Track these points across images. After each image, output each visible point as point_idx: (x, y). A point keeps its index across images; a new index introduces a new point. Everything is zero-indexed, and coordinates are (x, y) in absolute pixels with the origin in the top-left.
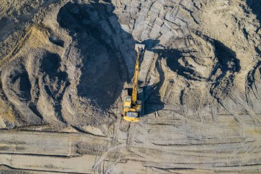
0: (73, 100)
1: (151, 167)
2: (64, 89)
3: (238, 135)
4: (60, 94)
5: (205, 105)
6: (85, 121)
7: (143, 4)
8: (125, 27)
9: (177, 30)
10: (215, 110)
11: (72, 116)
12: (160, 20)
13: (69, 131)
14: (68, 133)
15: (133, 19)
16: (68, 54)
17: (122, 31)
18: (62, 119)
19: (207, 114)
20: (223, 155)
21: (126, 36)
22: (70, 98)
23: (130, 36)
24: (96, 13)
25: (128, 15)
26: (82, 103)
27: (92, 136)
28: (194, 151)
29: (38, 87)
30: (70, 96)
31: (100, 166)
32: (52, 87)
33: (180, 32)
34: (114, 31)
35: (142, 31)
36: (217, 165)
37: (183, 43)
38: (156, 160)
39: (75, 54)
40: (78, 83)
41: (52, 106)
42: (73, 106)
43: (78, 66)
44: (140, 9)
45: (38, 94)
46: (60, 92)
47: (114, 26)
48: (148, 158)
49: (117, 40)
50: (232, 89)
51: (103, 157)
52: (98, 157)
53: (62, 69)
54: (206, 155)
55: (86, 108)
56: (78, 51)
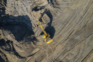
0: (18, 45)
1: (63, 42)
2: (12, 45)
3: (73, 10)
4: (12, 48)
5: (57, 12)
6: (30, 50)
7: (15, 7)
8: (16, 16)
9: (30, 4)
10: (60, 11)
11: (24, 52)
12: (23, 6)
13: (29, 59)
14: (29, 60)
15: (16, 12)
16: (4, 34)
17: (16, 17)
18: (22, 58)
19: (60, 14)
20: (76, 19)
21: (18, 17)
22: (17, 45)
23: (19, 16)
24: (4, 20)
25: (14, 12)
26: (23, 44)
27: (37, 53)
28: (68, 26)
29: (3, 53)
30: (16, 45)
31: (49, 59)
32: (7, 48)
33: (31, 3)
34: (14, 19)
35: (21, 12)
36: (78, 23)
37: (34, 4)
38: (62, 39)
39: (6, 32)
40: (15, 38)
41: (14, 55)
42: (20, 48)
43: (10, 34)
44: (15, 8)
45: (5, 56)
46: (12, 47)
47: (12, 18)
48: (60, 41)
49: (17, 21)
50: (58, 2)
51: (47, 56)
52: (46, 57)
53: (6, 40)
54: (72, 23)
55: (26, 45)
56: (6, 31)
